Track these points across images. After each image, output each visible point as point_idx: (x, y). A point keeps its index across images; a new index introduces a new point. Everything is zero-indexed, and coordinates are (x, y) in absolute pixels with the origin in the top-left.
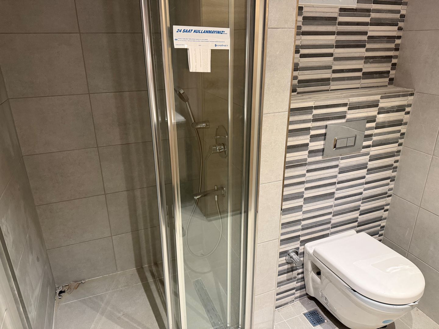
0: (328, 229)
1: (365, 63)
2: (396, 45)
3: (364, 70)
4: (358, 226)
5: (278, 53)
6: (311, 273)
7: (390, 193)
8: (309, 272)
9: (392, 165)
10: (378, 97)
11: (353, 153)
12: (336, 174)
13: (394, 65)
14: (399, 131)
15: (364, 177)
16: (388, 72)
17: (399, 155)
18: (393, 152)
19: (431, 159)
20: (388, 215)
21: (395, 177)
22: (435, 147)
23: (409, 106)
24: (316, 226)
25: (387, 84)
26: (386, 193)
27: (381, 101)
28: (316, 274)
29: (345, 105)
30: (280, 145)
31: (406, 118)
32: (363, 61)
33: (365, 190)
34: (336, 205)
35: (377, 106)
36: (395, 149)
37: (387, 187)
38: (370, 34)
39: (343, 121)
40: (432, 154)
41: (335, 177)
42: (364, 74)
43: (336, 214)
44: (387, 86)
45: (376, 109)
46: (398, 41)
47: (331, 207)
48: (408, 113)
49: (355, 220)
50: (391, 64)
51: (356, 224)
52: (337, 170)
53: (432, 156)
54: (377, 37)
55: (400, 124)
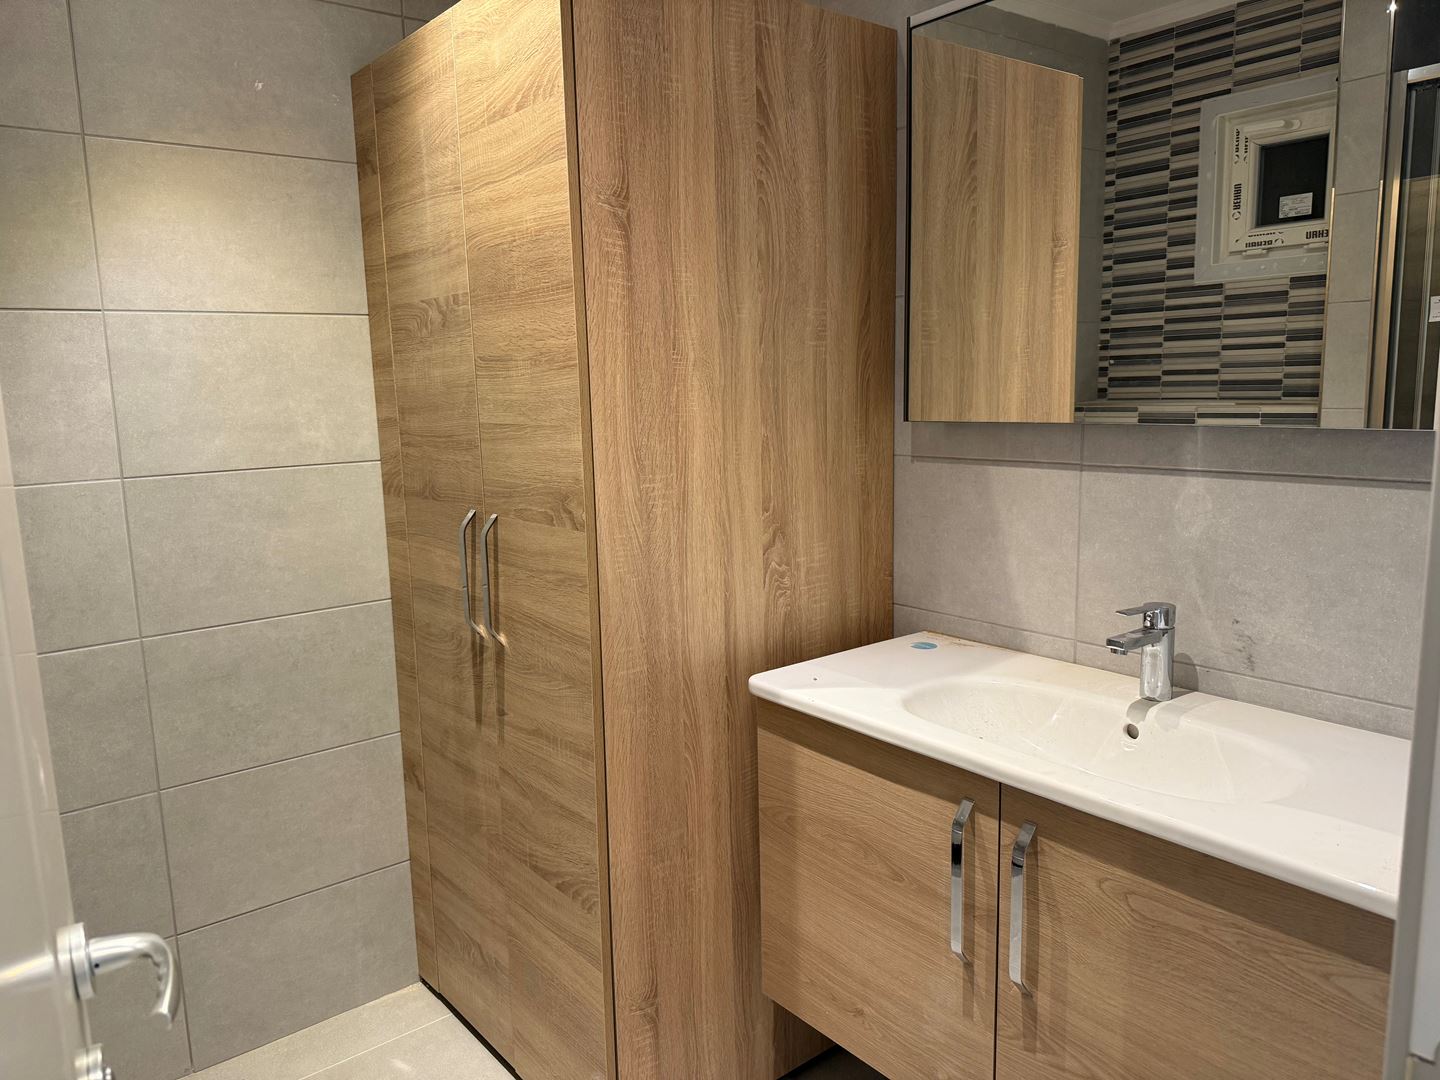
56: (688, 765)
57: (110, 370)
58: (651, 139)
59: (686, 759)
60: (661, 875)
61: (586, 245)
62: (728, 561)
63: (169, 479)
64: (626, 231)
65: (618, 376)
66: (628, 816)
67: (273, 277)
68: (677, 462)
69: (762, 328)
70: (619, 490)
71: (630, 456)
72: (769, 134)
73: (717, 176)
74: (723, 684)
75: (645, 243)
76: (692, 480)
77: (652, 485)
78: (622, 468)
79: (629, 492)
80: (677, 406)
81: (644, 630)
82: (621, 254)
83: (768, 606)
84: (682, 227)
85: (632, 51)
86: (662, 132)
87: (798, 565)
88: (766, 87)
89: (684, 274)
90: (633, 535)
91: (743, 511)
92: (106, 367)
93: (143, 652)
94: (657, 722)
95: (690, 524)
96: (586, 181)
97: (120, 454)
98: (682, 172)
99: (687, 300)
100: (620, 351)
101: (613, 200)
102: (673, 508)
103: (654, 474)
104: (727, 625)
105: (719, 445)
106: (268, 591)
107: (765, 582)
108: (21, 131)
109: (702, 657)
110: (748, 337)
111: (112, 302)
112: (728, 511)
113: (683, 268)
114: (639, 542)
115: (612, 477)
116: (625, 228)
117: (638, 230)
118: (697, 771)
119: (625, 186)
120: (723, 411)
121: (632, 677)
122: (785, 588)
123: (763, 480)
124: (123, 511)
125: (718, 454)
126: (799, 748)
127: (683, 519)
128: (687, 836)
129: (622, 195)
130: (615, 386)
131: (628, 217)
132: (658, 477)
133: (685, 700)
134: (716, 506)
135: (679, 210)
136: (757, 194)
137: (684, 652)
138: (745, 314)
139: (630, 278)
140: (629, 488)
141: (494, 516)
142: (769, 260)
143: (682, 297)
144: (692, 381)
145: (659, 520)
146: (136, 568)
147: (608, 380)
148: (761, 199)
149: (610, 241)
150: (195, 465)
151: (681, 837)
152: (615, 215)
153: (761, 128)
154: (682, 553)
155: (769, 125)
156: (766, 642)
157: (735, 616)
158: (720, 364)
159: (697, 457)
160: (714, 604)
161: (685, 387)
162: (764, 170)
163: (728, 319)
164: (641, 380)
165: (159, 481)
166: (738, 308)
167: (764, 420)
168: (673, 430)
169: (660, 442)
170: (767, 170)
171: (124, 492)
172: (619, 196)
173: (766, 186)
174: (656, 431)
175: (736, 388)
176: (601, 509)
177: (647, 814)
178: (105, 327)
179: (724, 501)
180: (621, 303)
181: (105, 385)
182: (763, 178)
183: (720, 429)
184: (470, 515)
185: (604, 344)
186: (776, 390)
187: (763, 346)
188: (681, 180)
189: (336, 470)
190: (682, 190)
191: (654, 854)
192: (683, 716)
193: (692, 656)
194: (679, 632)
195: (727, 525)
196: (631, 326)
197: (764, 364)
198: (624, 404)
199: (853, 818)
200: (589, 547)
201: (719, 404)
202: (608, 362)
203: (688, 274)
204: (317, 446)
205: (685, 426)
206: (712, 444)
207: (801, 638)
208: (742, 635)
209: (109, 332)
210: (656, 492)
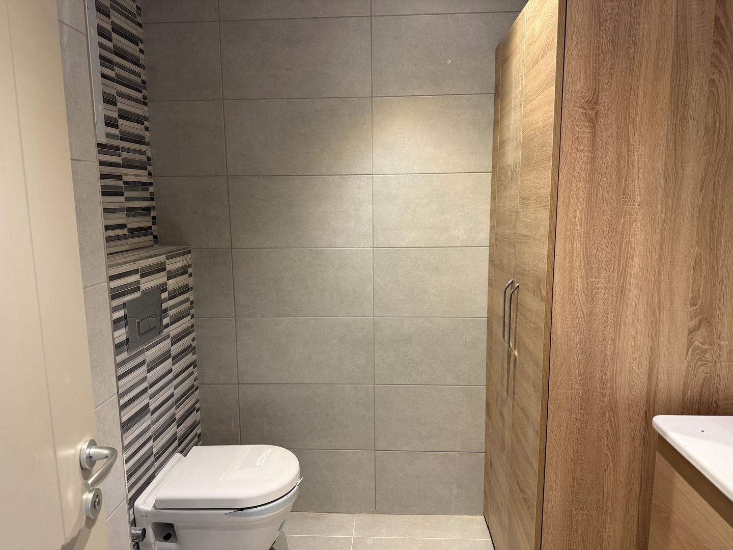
0: (152, 465)
1: (128, 216)
2: (151, 193)
3: (129, 226)
4: (179, 445)
5: (85, 196)
6: (155, 545)
7: (196, 384)
8: (153, 545)
9: (191, 346)
10: (162, 258)
11: (155, 338)
12: (145, 374)
13: (154, 218)
14: (188, 299)
15: (170, 371)
16: (150, 228)
17: (193, 331)
18: (188, 328)
19: (234, 323)
20: (201, 416)
21: (195, 361)
22: (235, 307)
23: (190, 266)
24: (140, 466)
25: (152, 243)
26: (193, 386)
27: (167, 262)
28: (163, 540)
29: (136, 272)
30: (106, 335)
31: (190, 281)
32: (124, 214)
33: (175, 388)
34: (154, 423)
35: (164, 269)
36: (189, 324)
37: (192, 377)
38: (125, 178)
39: (137, 295)
40: (234, 316)
41: (145, 379)
42: (129, 230)
43: (156, 436)
44: (153, 246)
45: (164, 273)
46: (151, 189)
47: (148, 428)
48: (190, 275)
49: (173, 438)
50: (151, 218)
51: (176, 443)
52: (144, 368)
53: (234, 319)
54: (132, 183)
55: (187, 291)
56: (608, 458)
57: (373, 200)
58: (618, 64)
59: (606, 454)
60: (580, 517)
61: (563, 134)
62: (655, 335)
63: (391, 250)
64: (594, 123)
65: (578, 212)
66: (559, 476)
67: (446, 155)
68: (619, 265)
69: (703, 180)
70: (571, 281)
71: (582, 261)
72: (724, 46)
73: (672, 81)
74: (642, 414)
75: (607, 130)
76: (630, 279)
77: (597, 280)
78: (575, 268)
79: (579, 283)
80: (623, 230)
81: (582, 367)
82: (588, 138)
83: (688, 371)
84: (639, 116)
85: (610, 11)
86: (628, 59)
87: (720, 348)
88: (725, 14)
89: (637, 146)
90: (579, 309)
91: (672, 304)
92: (372, 199)
93: (374, 323)
94: (586, 426)
95: (625, 307)
96: (567, 96)
97: (373, 237)
98: (642, 82)
99: (638, 162)
100: (581, 196)
101: (585, 106)
102: (612, 296)
103: (599, 273)
104: (650, 378)
105: (655, 258)
106: (428, 304)
107: (687, 354)
108: (349, 99)
109: (626, 393)
110: (689, 187)
111: (376, 171)
112: (659, 302)
113: (637, 143)
114: (583, 314)
115: (567, 273)
116: (593, 122)
117: (602, 122)
118: (614, 465)
119: (596, 96)
120: (662, 235)
121: (570, 395)
122: (706, 361)
123: (693, 284)
124: (372, 262)
125: (654, 263)
126: (677, 474)
127: (620, 303)
128: (603, 501)
129: (593, 102)
130: (575, 218)
131: (596, 114)
132: (602, 275)
133: (609, 418)
134: (648, 299)
135: (637, 106)
136: (709, 87)
137: (611, 388)
138: (688, 171)
139: (593, 152)
140: (579, 280)
141: (517, 285)
142: (714, 133)
143: (634, 162)
144: (637, 215)
145: (601, 302)
146: (375, 287)
147: (571, 214)
148: (711, 91)
149: (581, 130)
150: (403, 244)
151: (598, 500)
152: (586, 115)
153: (716, 43)
154: (617, 325)
155: (724, 39)
156: (684, 395)
157: (658, 372)
158: (662, 204)
159: (636, 265)
160: (640, 361)
161: (630, 218)
162: (717, 72)
163: (673, 175)
164: (595, 214)
165: (387, 250)
166: (682, 166)
167: (699, 243)
168: (618, 247)
169: (606, 254)
170: (720, 71)
171: (373, 254)
172: (590, 102)
173: (717, 81)
174: (604, 246)
175: (675, 221)
176: (557, 291)
177: (573, 479)
178: (373, 182)
179: (656, 295)
180: (585, 167)
181: (371, 207)
182: (715, 77)
183: (658, 248)
184: (510, 282)
185: (570, 193)
186: (712, 222)
187: (703, 191)
188: (641, 88)
189: (466, 250)
190: (641, 93)
191: (576, 503)
192: (607, 427)
193: (618, 392)
194: (609, 375)
195: (657, 311)
196: (591, 181)
197: (702, 204)
198: (581, 229)
199: (703, 537)
200: (546, 312)
201: (659, 231)
202: (572, 202)
203: (641, 146)
204: (458, 238)
205: (628, 243)
206: (650, 257)
207: (717, 399)
208: (662, 385)
209: (374, 184)
210: (600, 284)
